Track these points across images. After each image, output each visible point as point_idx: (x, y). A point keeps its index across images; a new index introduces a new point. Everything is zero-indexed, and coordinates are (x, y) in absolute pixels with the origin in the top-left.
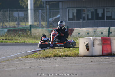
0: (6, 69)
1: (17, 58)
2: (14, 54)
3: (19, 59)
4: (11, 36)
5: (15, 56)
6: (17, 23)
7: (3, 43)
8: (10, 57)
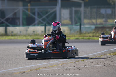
0: (94, 66)
1: (105, 55)
2: (102, 51)
3: (107, 56)
4: (99, 33)
5: (103, 52)
6: (104, 20)
7: (91, 40)
8: (97, 54)
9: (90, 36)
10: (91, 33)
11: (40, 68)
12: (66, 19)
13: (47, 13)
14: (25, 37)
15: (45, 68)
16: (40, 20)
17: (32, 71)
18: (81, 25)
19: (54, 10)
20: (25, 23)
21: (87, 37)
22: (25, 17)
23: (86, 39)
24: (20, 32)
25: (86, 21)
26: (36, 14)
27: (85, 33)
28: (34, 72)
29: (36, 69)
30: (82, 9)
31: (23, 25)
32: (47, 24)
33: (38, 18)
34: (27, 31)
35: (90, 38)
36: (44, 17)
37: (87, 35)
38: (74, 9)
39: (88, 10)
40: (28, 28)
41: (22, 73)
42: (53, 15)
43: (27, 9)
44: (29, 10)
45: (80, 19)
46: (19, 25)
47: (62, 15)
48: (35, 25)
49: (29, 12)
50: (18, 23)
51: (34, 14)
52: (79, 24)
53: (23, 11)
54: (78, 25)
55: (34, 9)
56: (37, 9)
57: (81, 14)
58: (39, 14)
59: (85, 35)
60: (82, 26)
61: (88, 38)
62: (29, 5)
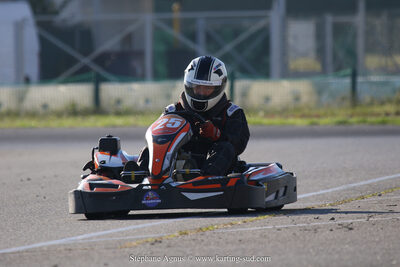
9: (387, 114)
10: (390, 101)
12: (304, 55)
13: (236, 33)
18: (354, 76)
19: (261, 24)
20: (162, 69)
21: (378, 115)
22: (162, 48)
23: (372, 124)
24: (147, 101)
25: (372, 61)
26: (201, 37)
27: (371, 104)
30: (359, 20)
31: (157, 77)
32: (238, 74)
33: (209, 51)
34: (169, 96)
35: (387, 118)
36: (228, 47)
37: (377, 109)
38: (330, 19)
39: (380, 23)
40: (174, 87)
42: (258, 41)
43: (170, 23)
44: (177, 24)
45: (352, 54)
46: (142, 78)
47: (291, 41)
49: (175, 33)
50: (139, 71)
51: (193, 37)
52: (348, 71)
53: (156, 29)
54: (345, 76)
55: (193, 21)
56: (203, 20)
57: (355, 36)
58: (209, 38)
59: (369, 110)
60: (360, 79)
61: (380, 119)
62: (176, 6)
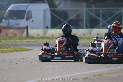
11: (103, 74)
13: (112, 14)
14: (89, 40)
15: (109, 73)
16: (105, 22)
17: (95, 77)
19: (120, 11)
20: (88, 25)
22: (89, 18)
24: (84, 35)
26: (101, 15)
28: (98, 78)
29: (100, 75)
31: (87, 27)
33: (103, 20)
34: (90, 33)
36: (109, 19)
40: (92, 31)
41: (85, 79)
42: (118, 17)
43: (91, 11)
44: (93, 11)
46: (82, 28)
48: (99, 28)
49: (93, 14)
50: (81, 25)
51: (98, 15)
53: (87, 12)
55: (99, 10)
56: (101, 10)
58: (103, 16)
62: (93, 6)
